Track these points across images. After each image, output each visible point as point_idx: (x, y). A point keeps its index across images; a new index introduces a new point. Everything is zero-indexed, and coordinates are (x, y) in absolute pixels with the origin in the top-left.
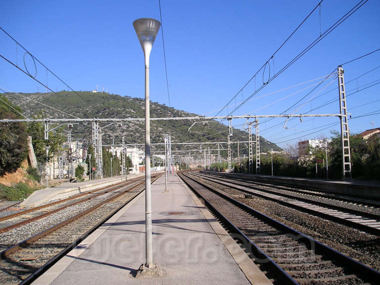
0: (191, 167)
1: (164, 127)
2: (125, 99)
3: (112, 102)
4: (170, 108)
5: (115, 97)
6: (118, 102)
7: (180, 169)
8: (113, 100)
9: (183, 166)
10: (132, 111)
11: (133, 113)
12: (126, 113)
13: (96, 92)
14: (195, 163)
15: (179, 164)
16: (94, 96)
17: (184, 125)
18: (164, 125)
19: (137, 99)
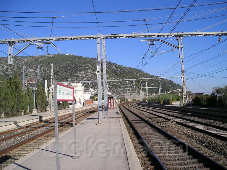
0: (128, 100)
1: (110, 75)
2: (86, 59)
3: (77, 60)
4: (114, 64)
5: (80, 58)
6: (81, 60)
7: (121, 102)
8: (78, 59)
9: (123, 99)
10: (90, 65)
11: (90, 66)
12: (85, 66)
13: (67, 54)
14: (131, 98)
15: (120, 98)
16: (66, 57)
17: (123, 74)
18: (110, 74)
19: (93, 59)
